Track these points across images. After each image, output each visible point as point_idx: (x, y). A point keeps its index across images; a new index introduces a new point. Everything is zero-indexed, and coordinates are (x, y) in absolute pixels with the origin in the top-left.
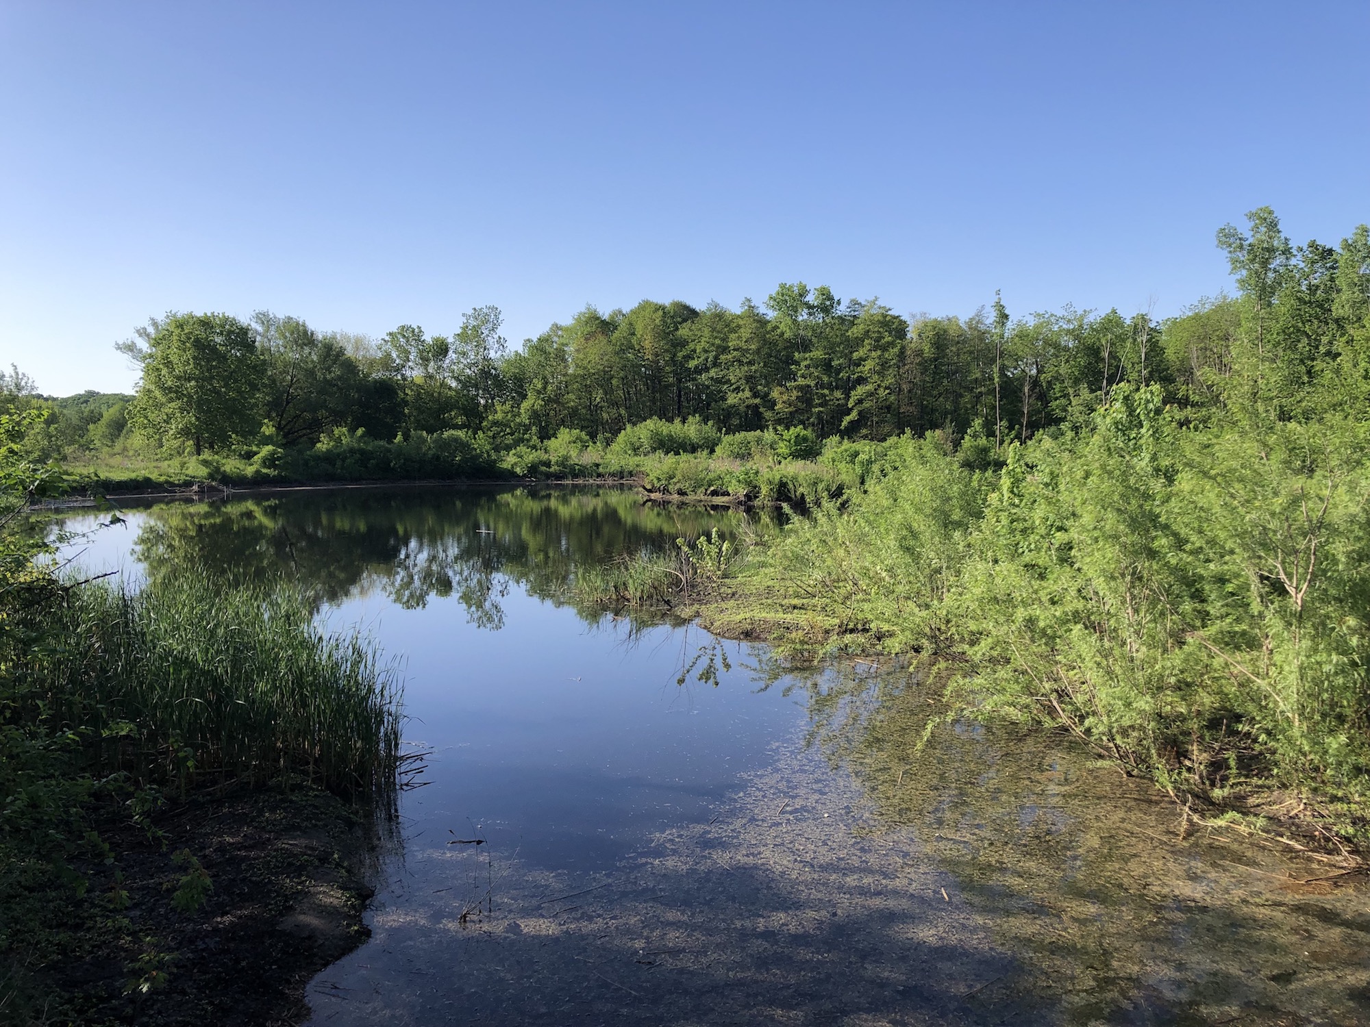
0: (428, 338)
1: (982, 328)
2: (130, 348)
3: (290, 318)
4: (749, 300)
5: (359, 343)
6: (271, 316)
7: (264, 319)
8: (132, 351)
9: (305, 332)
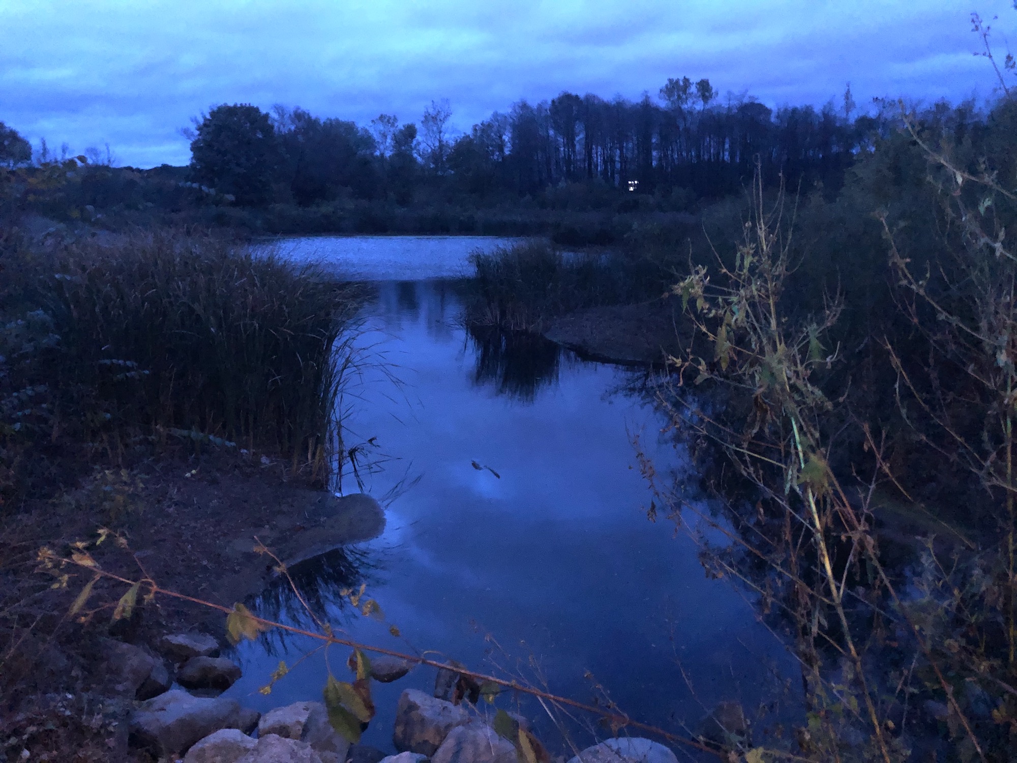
0: (400, 125)
1: (833, 113)
3: (298, 108)
6: (284, 107)
7: (279, 109)
8: (185, 133)
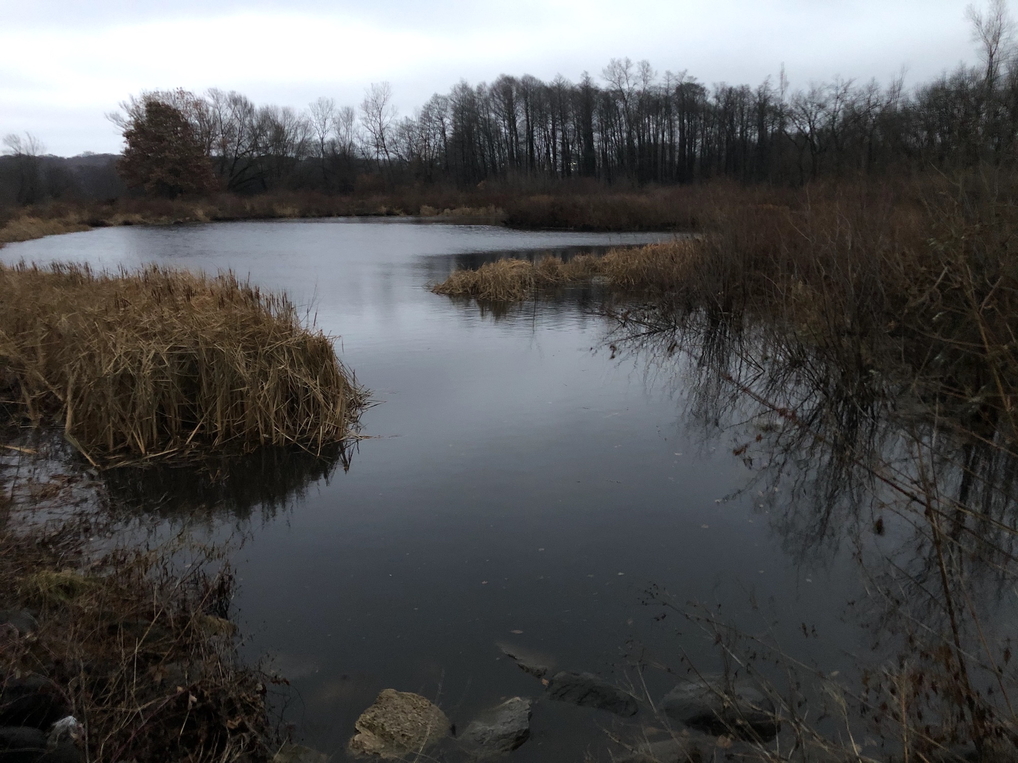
0: (339, 107)
1: (769, 94)
2: (116, 118)
3: (233, 92)
4: (586, 73)
5: (287, 113)
6: (219, 91)
7: (216, 94)
8: (117, 120)
9: (246, 104)
